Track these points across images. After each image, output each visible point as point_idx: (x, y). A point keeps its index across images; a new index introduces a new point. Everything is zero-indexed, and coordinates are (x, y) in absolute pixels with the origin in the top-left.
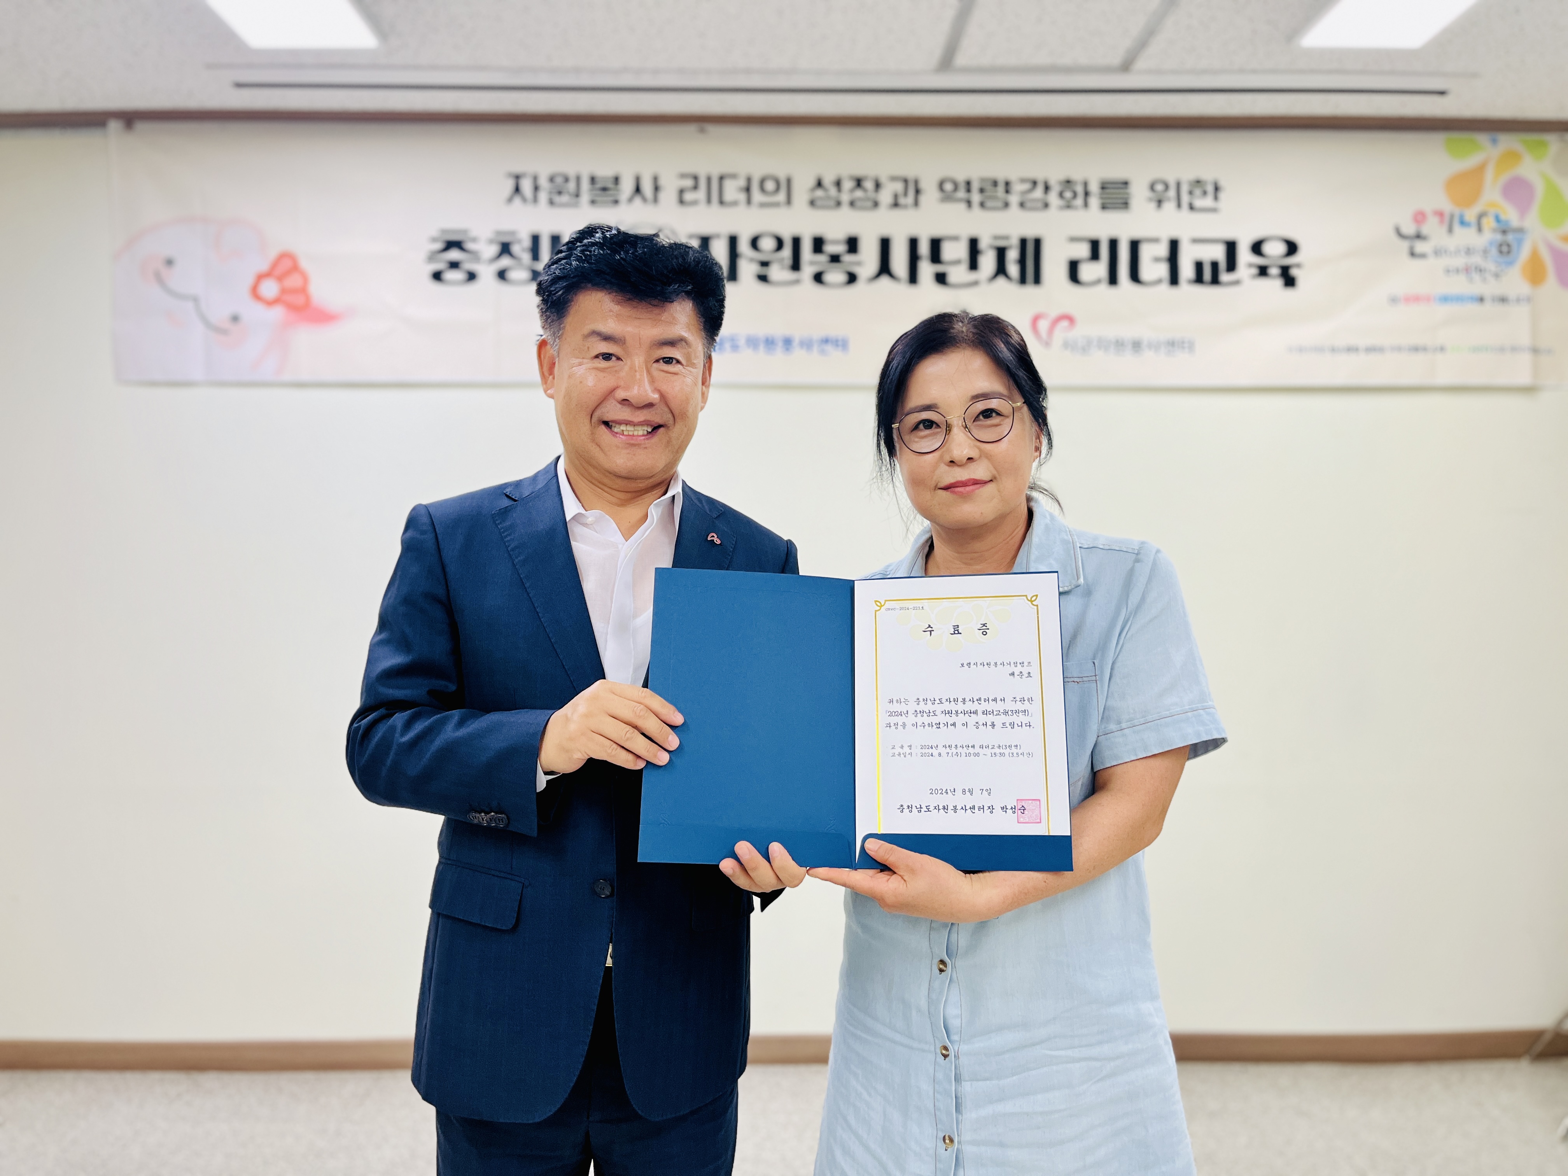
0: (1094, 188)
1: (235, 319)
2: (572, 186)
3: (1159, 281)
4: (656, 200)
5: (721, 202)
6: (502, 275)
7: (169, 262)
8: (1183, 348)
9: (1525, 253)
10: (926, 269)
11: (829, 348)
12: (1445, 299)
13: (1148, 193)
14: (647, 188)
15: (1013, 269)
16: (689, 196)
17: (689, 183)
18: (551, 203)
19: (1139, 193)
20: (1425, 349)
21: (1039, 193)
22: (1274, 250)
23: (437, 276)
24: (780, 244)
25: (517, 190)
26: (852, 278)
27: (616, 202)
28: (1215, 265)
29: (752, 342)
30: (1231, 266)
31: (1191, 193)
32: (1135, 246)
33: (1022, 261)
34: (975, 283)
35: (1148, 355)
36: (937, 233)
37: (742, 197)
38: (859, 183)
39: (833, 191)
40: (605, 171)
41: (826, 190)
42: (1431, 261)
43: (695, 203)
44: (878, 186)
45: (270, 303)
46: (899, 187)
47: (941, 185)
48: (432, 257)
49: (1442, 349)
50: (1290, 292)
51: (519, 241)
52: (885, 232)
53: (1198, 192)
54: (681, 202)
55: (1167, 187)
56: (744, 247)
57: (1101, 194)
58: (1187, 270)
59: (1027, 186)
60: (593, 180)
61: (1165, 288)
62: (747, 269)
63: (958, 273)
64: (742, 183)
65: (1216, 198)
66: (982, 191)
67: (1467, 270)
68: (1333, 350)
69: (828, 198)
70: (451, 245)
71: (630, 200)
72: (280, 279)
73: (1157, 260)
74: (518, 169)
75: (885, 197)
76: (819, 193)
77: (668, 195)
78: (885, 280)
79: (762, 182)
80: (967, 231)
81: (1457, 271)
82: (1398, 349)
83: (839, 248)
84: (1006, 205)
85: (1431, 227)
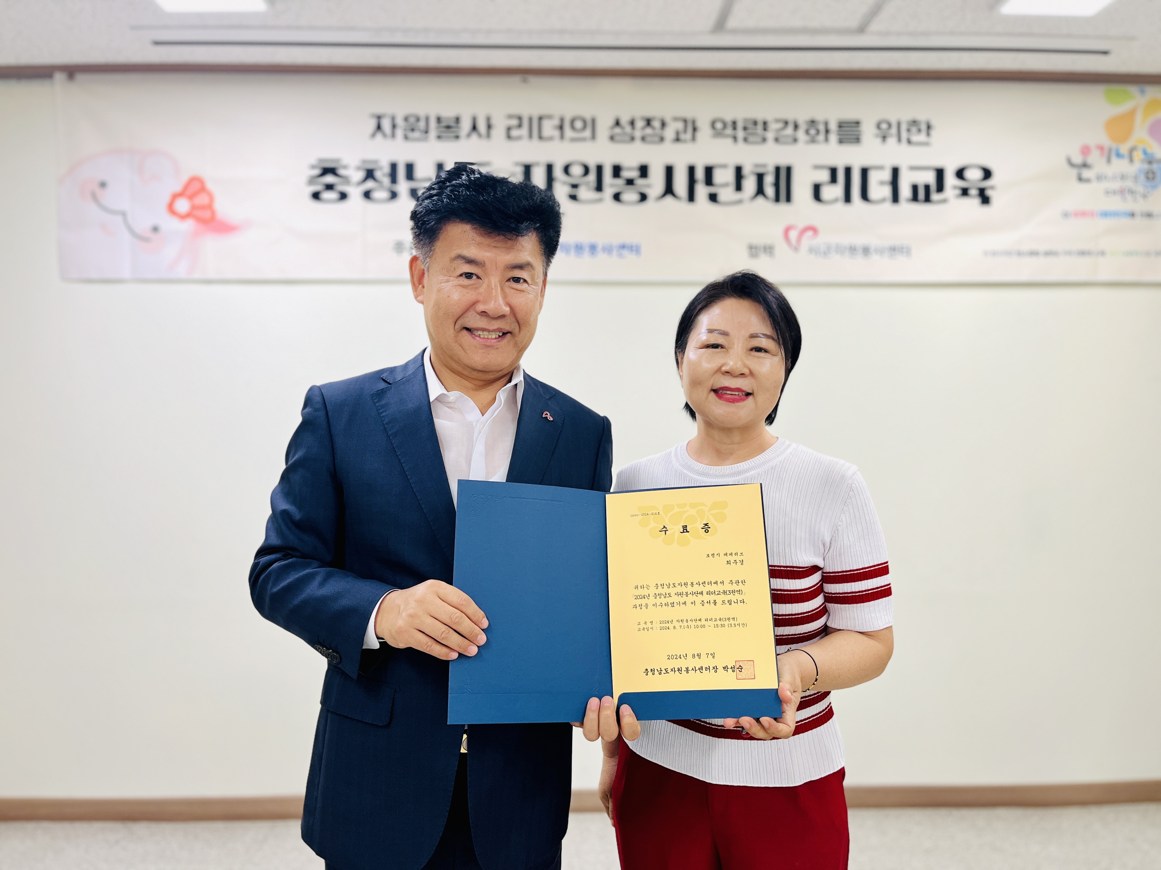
0: (833, 126)
1: (155, 229)
2: (422, 124)
3: (883, 200)
4: (488, 135)
5: (540, 137)
6: (367, 195)
7: (103, 185)
8: (902, 252)
10: (702, 191)
11: (625, 252)
12: (1105, 214)
13: (874, 130)
14: (482, 126)
15: (770, 190)
16: (515, 133)
17: (514, 122)
18: (406, 138)
19: (868, 131)
20: (1089, 253)
21: (789, 131)
22: (974, 175)
23: (316, 196)
24: (587, 170)
25: (379, 127)
26: (643, 197)
27: (457, 137)
28: (927, 188)
30: (940, 188)
31: (908, 130)
33: (777, 185)
34: (740, 202)
35: (875, 258)
36: (710, 162)
37: (557, 133)
38: (648, 122)
39: (628, 129)
40: (448, 113)
41: (622, 128)
42: (1094, 185)
43: (519, 138)
44: (663, 124)
45: (183, 217)
46: (680, 125)
47: (713, 125)
48: (312, 181)
49: (1103, 253)
50: (985, 209)
51: (381, 168)
52: (669, 161)
53: (914, 129)
54: (509, 137)
55: (890, 126)
56: (558, 172)
57: (840, 131)
58: (905, 191)
59: (780, 125)
60: (439, 120)
61: (888, 205)
62: (561, 189)
63: (726, 194)
64: (556, 122)
65: (928, 134)
66: (745, 129)
67: (1122, 192)
68: (1020, 254)
69: (625, 134)
70: (327, 171)
71: (469, 135)
72: (191, 197)
73: (882, 183)
74: (379, 111)
75: (669, 133)
76: (617, 130)
77: (499, 132)
78: (669, 199)
79: (572, 122)
80: (733, 161)
81: (1115, 192)
82: (1069, 253)
83: (634, 174)
84: (764, 140)
85: (1094, 158)
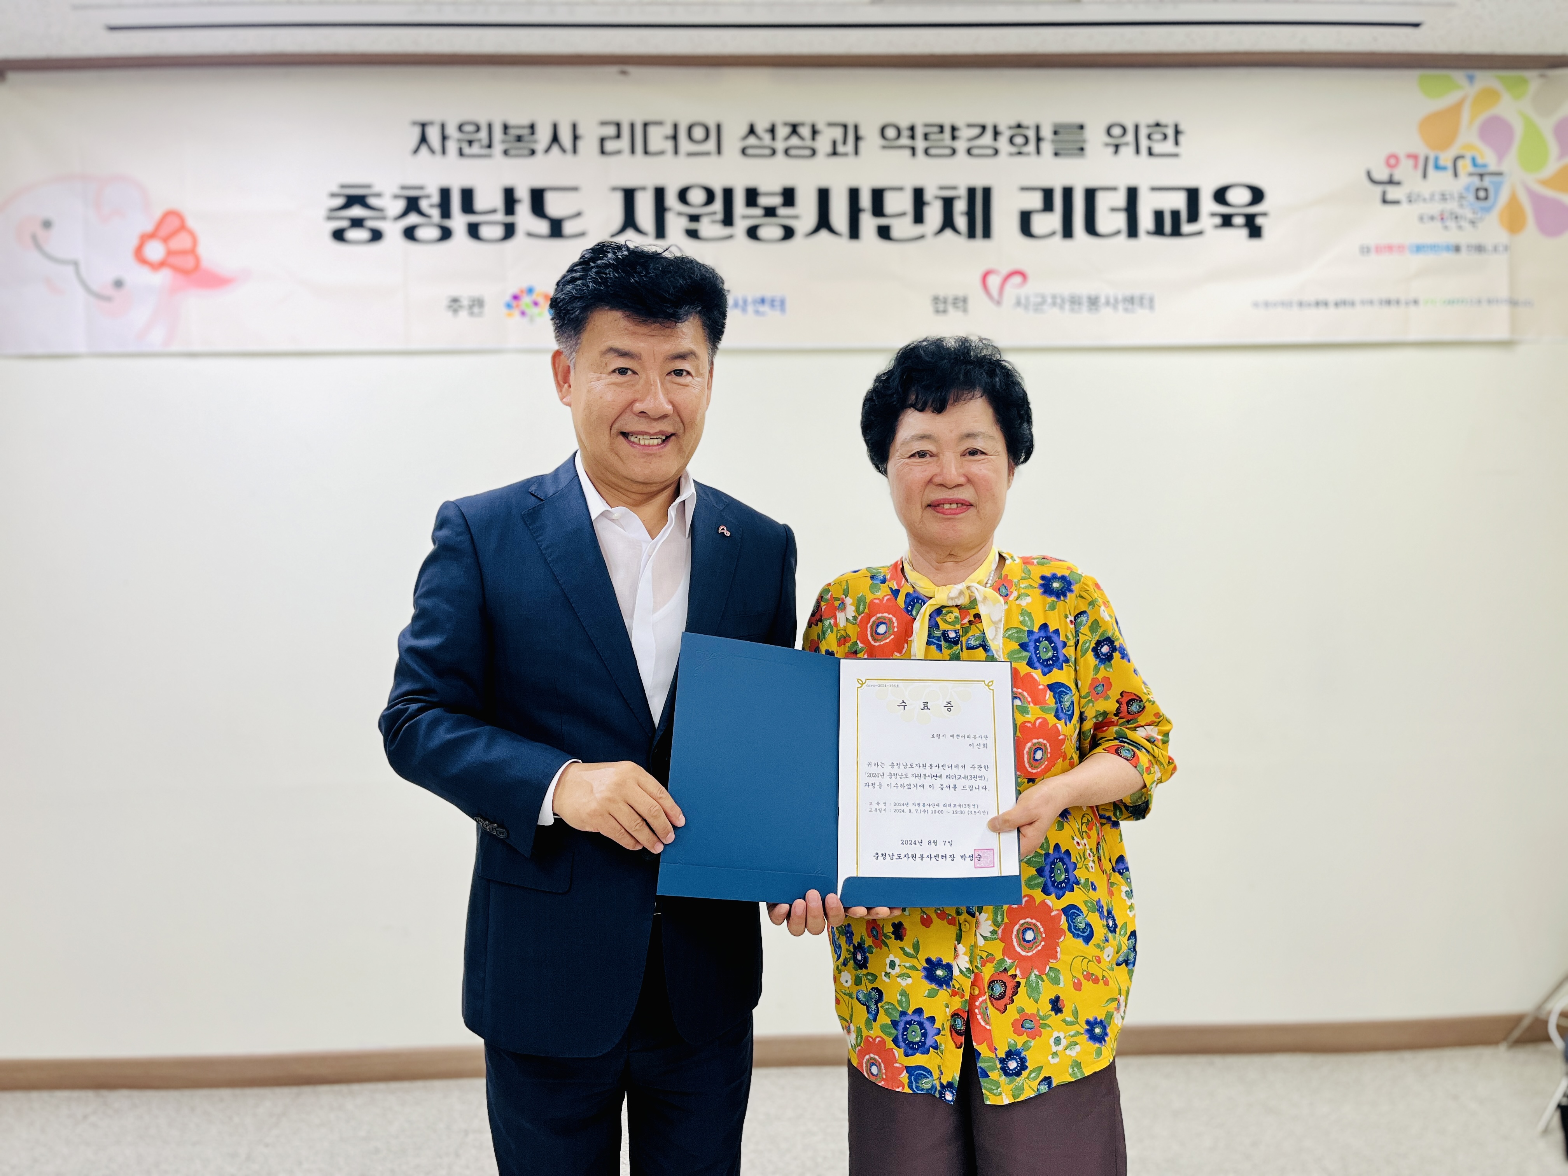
0: (1047, 133)
1: (119, 284)
2: (483, 134)
3: (1117, 233)
4: (575, 151)
5: (646, 152)
6: (410, 233)
8: (1143, 304)
9: (1503, 198)
10: (868, 223)
11: (765, 308)
12: (1419, 248)
13: (1103, 137)
14: (566, 137)
15: (961, 222)
16: (610, 146)
17: (611, 131)
18: (461, 153)
19: (1095, 137)
20: (1398, 302)
21: (988, 139)
22: (1239, 197)
23: (338, 235)
24: (710, 196)
25: (423, 139)
26: (789, 233)
28: (1175, 214)
30: (1193, 215)
31: (1149, 137)
33: (970, 214)
34: (922, 237)
35: (1106, 312)
36: (879, 184)
37: (669, 145)
38: (794, 129)
39: (767, 137)
40: (519, 119)
41: (758, 138)
42: (1405, 207)
43: (618, 152)
44: (814, 132)
45: (156, 267)
46: (838, 133)
47: (883, 132)
48: (332, 214)
49: (1416, 302)
50: (1255, 242)
51: (428, 197)
52: (824, 184)
53: (1157, 136)
54: (603, 152)
55: (1124, 131)
56: (671, 200)
57: (1054, 139)
58: (1146, 221)
59: (975, 132)
60: (506, 128)
61: (1123, 240)
62: (676, 224)
63: (902, 227)
64: (669, 131)
65: (1177, 143)
66: (926, 136)
67: (1442, 217)
68: (1301, 304)
69: (762, 146)
70: (353, 200)
71: (547, 150)
72: (165, 240)
73: (1114, 210)
74: (424, 118)
75: (823, 144)
76: (752, 140)
77: (589, 145)
78: (824, 234)
79: (690, 129)
80: (911, 181)
81: (1432, 218)
82: (1369, 302)
83: (777, 201)
84: (953, 152)
85: (1404, 171)
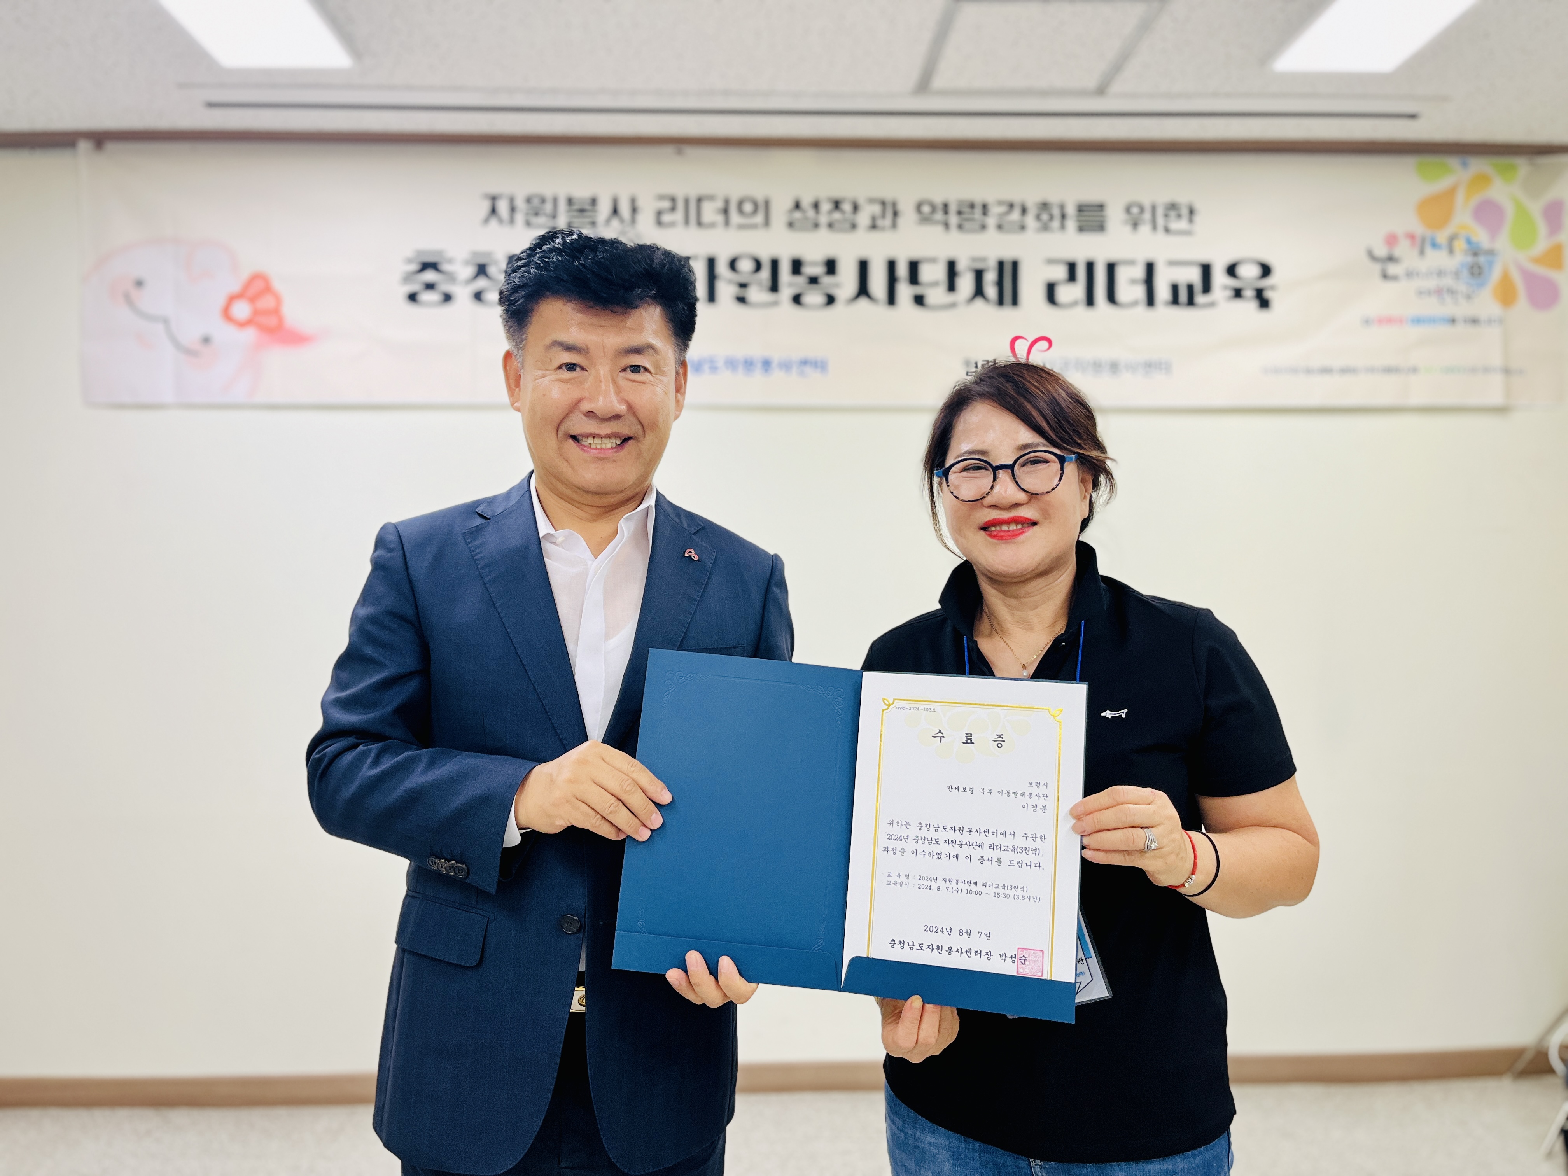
0: (1071, 210)
1: (206, 340)
2: (548, 207)
3: (1135, 303)
4: (633, 221)
5: (700, 224)
6: (478, 296)
7: (139, 284)
8: (1160, 369)
10: (905, 291)
11: (808, 369)
12: (1418, 321)
13: (1123, 216)
14: (625, 209)
16: (667, 218)
17: (666, 204)
18: (529, 224)
19: (1115, 216)
20: (1398, 370)
22: (1249, 272)
23: (413, 297)
24: (758, 266)
25: (493, 211)
26: (831, 300)
27: (594, 223)
28: (1190, 288)
29: (731, 364)
30: (1207, 287)
31: (1166, 216)
32: (1111, 268)
33: (1000, 283)
34: (953, 305)
35: (1126, 376)
36: (915, 255)
37: (720, 218)
38: (837, 205)
39: (811, 213)
40: (582, 193)
41: (804, 211)
42: (1404, 283)
43: (672, 224)
44: (856, 208)
45: (242, 324)
46: (877, 209)
47: (919, 207)
48: (408, 278)
50: (1264, 314)
51: (496, 263)
52: (864, 254)
53: (1173, 214)
54: (659, 223)
55: (1142, 209)
56: (722, 268)
57: (1079, 216)
58: (1163, 292)
59: (1003, 209)
60: (570, 201)
61: (1142, 310)
62: (726, 290)
63: (936, 295)
64: (720, 204)
65: (1191, 221)
66: (960, 213)
67: (1438, 292)
68: (1309, 371)
69: (806, 218)
71: (608, 221)
72: (252, 300)
73: (1133, 281)
74: (494, 190)
75: (863, 219)
76: (797, 215)
77: (646, 217)
78: (863, 302)
79: (740, 204)
80: (945, 254)
81: (1429, 293)
82: (1371, 370)
83: (818, 270)
84: (983, 227)
85: (1403, 249)
